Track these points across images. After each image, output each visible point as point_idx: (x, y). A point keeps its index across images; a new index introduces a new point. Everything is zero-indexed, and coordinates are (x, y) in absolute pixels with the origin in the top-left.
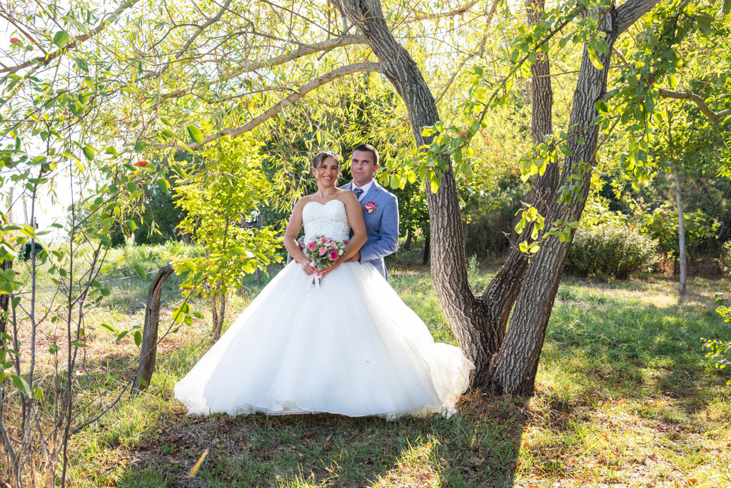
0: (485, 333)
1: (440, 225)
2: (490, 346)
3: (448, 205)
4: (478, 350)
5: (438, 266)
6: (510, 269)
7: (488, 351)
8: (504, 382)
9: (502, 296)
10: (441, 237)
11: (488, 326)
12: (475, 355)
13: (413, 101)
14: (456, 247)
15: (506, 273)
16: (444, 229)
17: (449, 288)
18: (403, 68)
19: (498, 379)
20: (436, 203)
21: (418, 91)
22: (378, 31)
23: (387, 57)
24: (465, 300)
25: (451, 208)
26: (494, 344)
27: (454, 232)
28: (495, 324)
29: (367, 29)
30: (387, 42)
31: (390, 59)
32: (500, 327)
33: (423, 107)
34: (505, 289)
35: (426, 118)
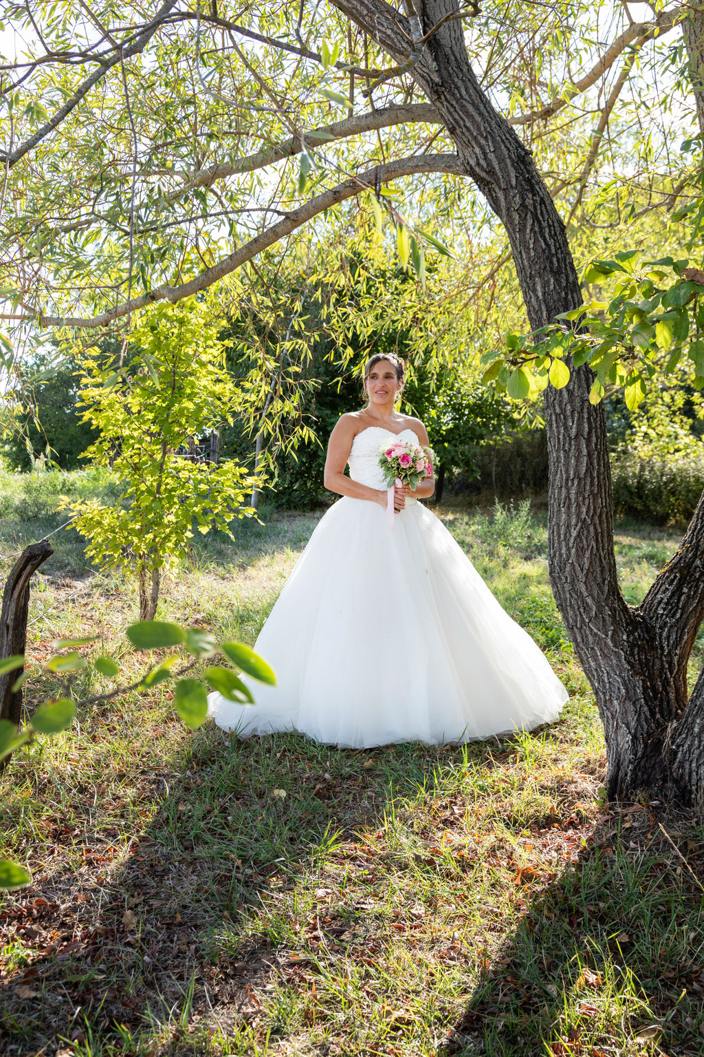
0: (651, 680)
1: (572, 473)
2: (661, 706)
3: (590, 433)
4: (638, 713)
5: (564, 551)
6: (695, 556)
7: (658, 716)
8: (694, 781)
9: (683, 609)
10: (573, 496)
11: (657, 666)
12: (633, 724)
13: (525, 226)
14: (600, 516)
15: (689, 565)
16: (580, 479)
17: (585, 594)
18: (508, 161)
19: (682, 775)
20: (566, 428)
21: (535, 207)
22: (460, 83)
23: (475, 138)
24: (613, 617)
25: (594, 439)
26: (669, 701)
27: (599, 486)
28: (670, 663)
29: (437, 80)
30: (477, 108)
31: (483, 142)
32: (679, 669)
33: (545, 240)
34: (688, 597)
35: (551, 262)
